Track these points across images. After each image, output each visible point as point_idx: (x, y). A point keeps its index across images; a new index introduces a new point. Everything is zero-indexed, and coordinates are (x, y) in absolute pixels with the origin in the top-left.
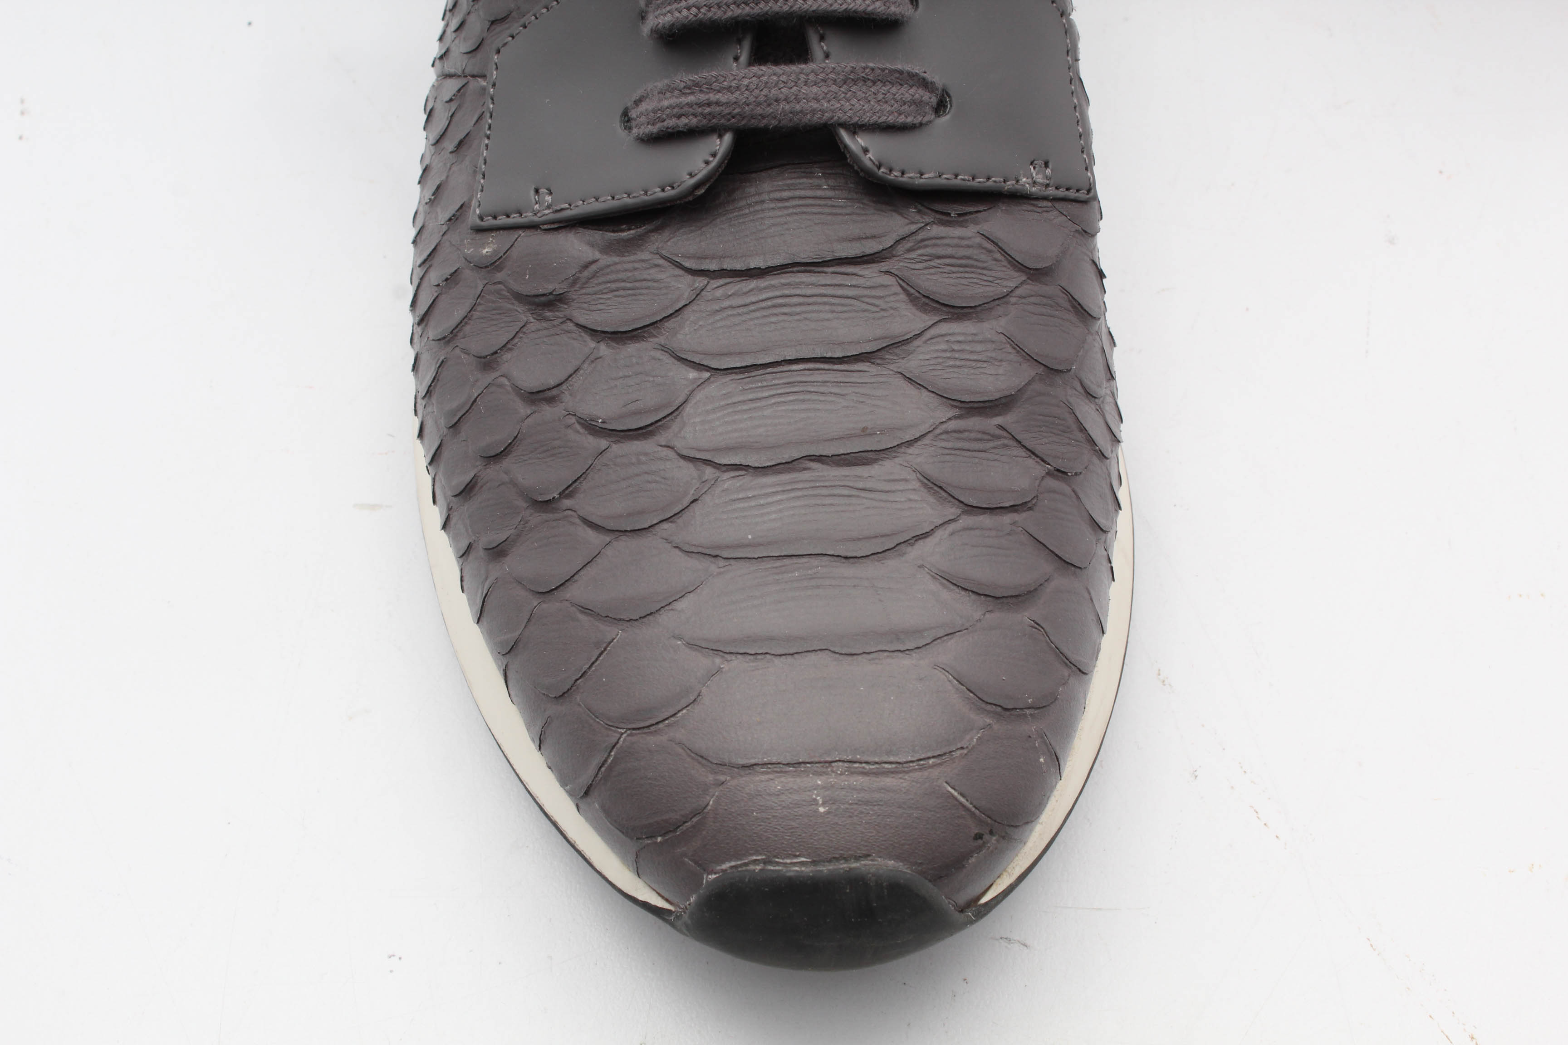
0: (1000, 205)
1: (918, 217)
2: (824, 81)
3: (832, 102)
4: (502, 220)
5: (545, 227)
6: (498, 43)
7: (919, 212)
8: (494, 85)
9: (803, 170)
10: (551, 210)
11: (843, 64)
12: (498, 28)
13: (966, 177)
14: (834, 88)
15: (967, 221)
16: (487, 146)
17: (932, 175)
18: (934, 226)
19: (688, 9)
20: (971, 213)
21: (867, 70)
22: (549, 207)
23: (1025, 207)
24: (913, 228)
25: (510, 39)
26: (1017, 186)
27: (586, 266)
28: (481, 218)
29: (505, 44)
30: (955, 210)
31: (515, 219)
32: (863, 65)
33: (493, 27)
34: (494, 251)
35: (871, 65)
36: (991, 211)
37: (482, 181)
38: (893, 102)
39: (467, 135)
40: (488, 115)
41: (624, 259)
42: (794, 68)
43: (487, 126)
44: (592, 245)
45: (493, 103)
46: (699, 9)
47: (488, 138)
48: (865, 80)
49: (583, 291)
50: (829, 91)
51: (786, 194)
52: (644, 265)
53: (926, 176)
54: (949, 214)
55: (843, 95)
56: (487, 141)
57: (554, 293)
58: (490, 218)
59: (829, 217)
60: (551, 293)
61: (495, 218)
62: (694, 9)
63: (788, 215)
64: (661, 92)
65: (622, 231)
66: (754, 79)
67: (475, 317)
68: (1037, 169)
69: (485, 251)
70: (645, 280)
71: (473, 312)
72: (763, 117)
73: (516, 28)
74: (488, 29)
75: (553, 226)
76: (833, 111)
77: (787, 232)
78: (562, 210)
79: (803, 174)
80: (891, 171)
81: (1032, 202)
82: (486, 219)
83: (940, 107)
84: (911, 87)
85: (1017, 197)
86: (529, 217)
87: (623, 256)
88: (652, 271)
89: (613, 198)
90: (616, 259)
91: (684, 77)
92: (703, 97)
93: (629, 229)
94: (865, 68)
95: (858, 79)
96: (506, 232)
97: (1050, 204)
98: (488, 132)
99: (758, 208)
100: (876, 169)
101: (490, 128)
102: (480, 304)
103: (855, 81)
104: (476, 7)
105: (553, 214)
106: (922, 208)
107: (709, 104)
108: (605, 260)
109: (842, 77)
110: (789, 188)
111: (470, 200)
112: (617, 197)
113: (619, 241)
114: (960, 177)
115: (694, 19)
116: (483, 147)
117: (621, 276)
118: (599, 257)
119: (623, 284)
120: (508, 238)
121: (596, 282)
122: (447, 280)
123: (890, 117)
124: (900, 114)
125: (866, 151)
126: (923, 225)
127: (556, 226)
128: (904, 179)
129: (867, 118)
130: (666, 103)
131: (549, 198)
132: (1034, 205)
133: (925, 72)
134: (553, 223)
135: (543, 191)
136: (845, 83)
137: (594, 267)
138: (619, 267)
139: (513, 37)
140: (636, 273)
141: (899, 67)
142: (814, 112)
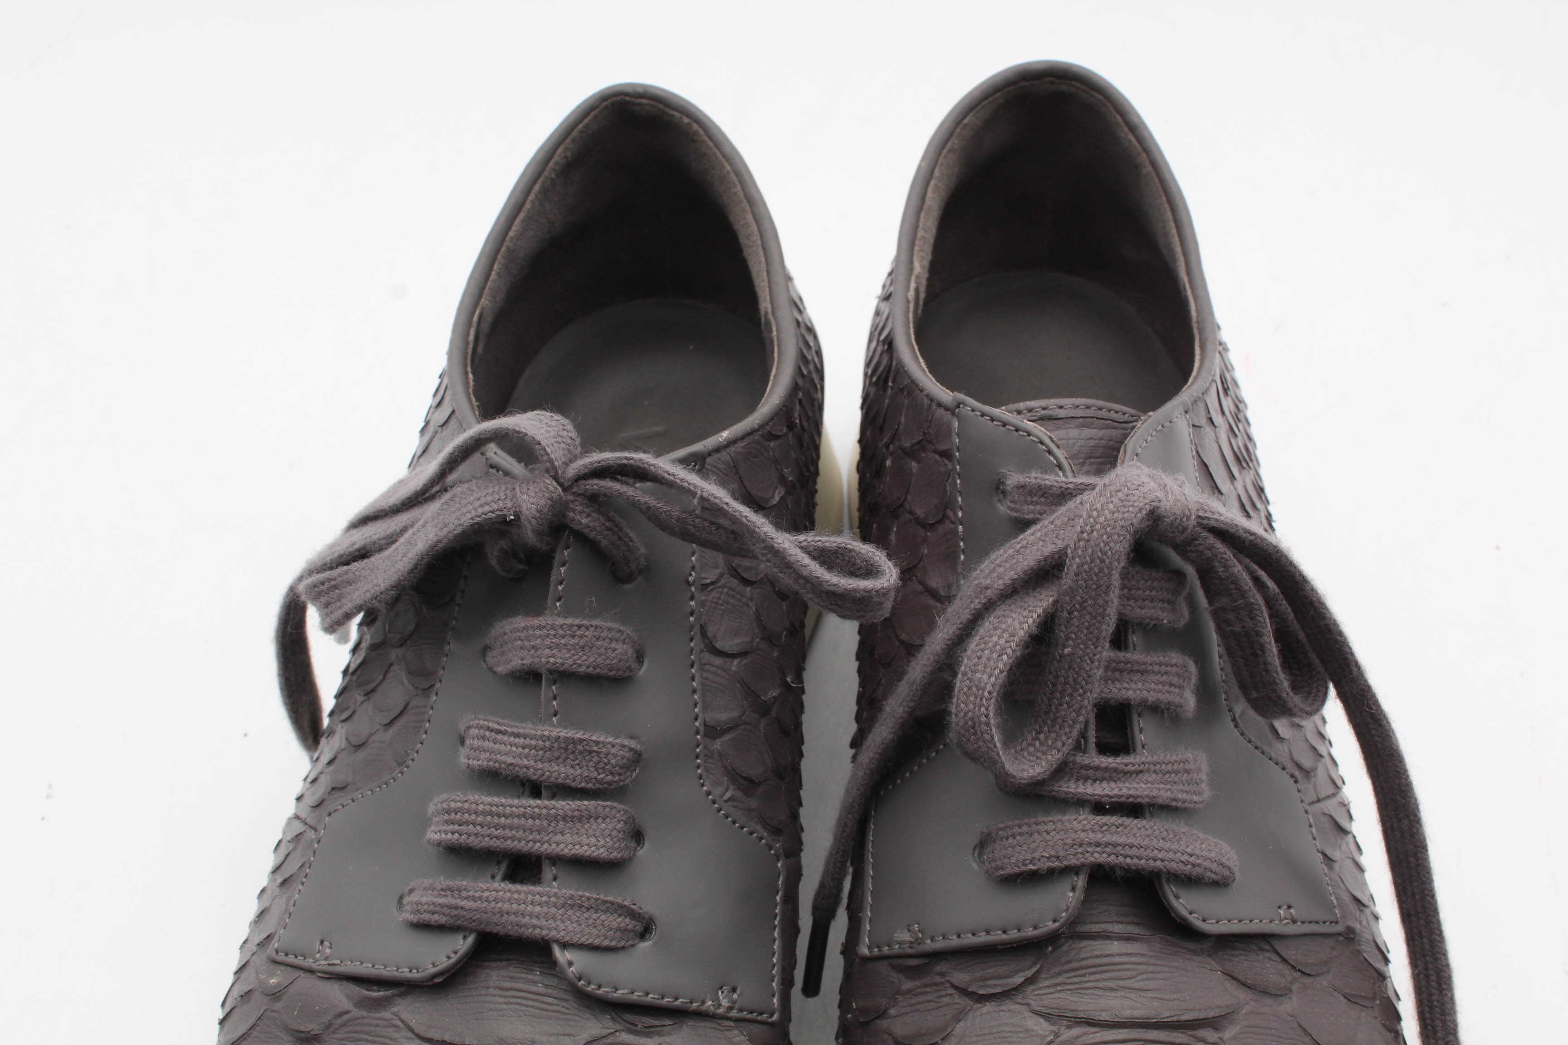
0: (687, 1020)
1: (611, 1024)
2: (547, 903)
3: (550, 922)
4: (291, 959)
5: (320, 974)
6: (330, 808)
7: (613, 1019)
8: (319, 842)
9: (525, 967)
10: (326, 963)
11: (564, 891)
12: (337, 794)
13: (656, 996)
14: (554, 910)
15: (652, 1033)
16: (300, 891)
17: (625, 991)
18: (623, 1033)
19: (453, 833)
20: (657, 1026)
21: (583, 899)
22: (326, 959)
23: (709, 1024)
24: (605, 1032)
25: (341, 807)
26: (702, 1008)
27: (341, 1015)
28: (277, 952)
29: (335, 811)
30: (643, 1023)
31: (300, 961)
32: (581, 893)
33: (333, 792)
34: (278, 983)
35: (587, 894)
36: (676, 1026)
37: (287, 920)
38: (601, 927)
39: (291, 876)
40: (308, 865)
41: (371, 1014)
42: (524, 888)
43: (305, 874)
44: (349, 998)
45: (314, 856)
46: (461, 835)
47: (303, 884)
48: (581, 906)
49: (334, 1036)
50: (549, 912)
51: (507, 984)
52: (385, 1023)
53: (620, 992)
54: (637, 1026)
55: (560, 917)
56: (301, 887)
57: (312, 1033)
58: (283, 954)
59: (538, 1011)
60: (309, 1032)
61: (287, 955)
62: (457, 834)
63: (505, 1003)
64: (425, 889)
65: (374, 991)
66: (493, 892)
67: (252, 1035)
68: (724, 994)
69: (272, 981)
70: (383, 1036)
71: (251, 1031)
72: (497, 925)
73: (347, 800)
74: (329, 793)
75: (325, 976)
76: (549, 929)
77: (501, 1018)
78: (334, 964)
79: (525, 971)
80: (589, 983)
81: (717, 1020)
82: (280, 954)
83: (644, 934)
84: (620, 916)
85: (701, 1015)
86: (309, 963)
87: (370, 1012)
88: (390, 1030)
89: (374, 966)
90: (365, 1014)
91: (443, 882)
92: (453, 901)
93: (379, 991)
94: (581, 896)
95: (574, 905)
96: (292, 969)
97: (732, 1024)
98: (304, 880)
99: (483, 992)
100: (576, 981)
101: (306, 877)
102: (258, 1025)
103: (572, 907)
104: (327, 770)
105: (327, 966)
106: (615, 1016)
107: (456, 908)
108: (356, 1012)
109: (561, 901)
110: (512, 978)
111: (275, 933)
112: (376, 967)
113: (370, 999)
114: (651, 996)
115: (456, 842)
116: (297, 891)
117: (366, 1029)
118: (351, 1009)
119: (366, 1037)
120: (292, 974)
121: (346, 1030)
122: (242, 996)
123: (597, 940)
124: (606, 938)
125: (570, 964)
126: (613, 1031)
127: (328, 976)
128: (601, 992)
129: (576, 939)
130: (424, 900)
131: (328, 951)
132: (719, 1024)
133: (634, 904)
134: (326, 973)
135: (326, 943)
136: (563, 907)
137: (346, 1017)
138: (366, 1021)
139: (343, 806)
140: (377, 1029)
141: (611, 898)
142: (535, 927)
